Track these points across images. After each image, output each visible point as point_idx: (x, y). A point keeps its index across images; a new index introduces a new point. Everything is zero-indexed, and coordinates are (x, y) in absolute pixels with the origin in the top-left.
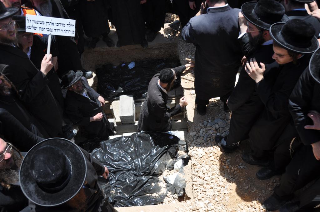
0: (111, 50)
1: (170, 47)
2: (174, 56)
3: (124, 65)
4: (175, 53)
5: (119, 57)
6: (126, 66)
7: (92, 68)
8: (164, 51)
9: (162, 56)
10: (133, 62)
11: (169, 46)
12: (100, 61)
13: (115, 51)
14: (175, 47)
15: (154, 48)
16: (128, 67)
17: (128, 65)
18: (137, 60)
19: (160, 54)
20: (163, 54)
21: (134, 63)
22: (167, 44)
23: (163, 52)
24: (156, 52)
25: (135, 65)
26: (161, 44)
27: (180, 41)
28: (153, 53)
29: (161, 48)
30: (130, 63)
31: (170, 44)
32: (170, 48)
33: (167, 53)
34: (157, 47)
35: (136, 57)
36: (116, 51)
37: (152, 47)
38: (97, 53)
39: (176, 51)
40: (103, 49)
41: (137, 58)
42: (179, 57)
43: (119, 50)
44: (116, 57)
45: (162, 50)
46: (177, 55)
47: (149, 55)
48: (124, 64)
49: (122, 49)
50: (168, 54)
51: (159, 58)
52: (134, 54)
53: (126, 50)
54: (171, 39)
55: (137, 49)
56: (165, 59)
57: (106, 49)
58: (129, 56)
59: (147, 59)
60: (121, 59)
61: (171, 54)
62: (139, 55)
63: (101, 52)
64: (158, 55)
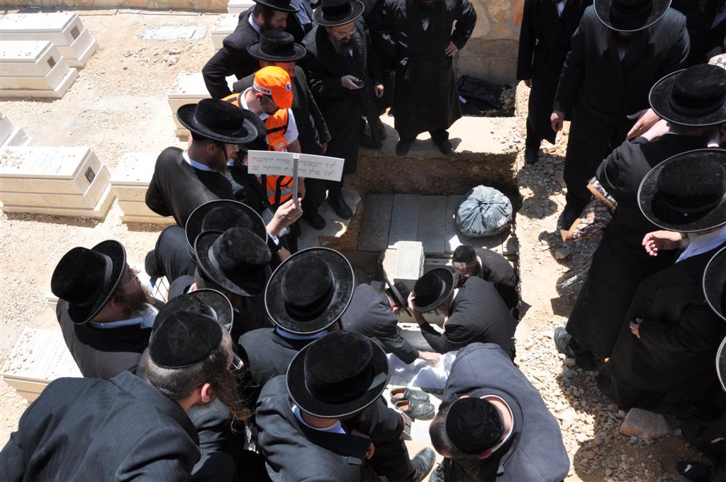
1: (502, 161)
2: (507, 180)
4: (509, 175)
5: (405, 170)
8: (489, 169)
9: (486, 177)
14: (511, 163)
19: (483, 172)
20: (487, 174)
22: (498, 155)
23: (487, 170)
24: (475, 169)
26: (486, 155)
28: (470, 169)
31: (502, 156)
33: (494, 172)
34: (477, 160)
35: (437, 174)
37: (467, 158)
38: (365, 159)
40: (379, 152)
41: (437, 176)
47: (461, 172)
50: (497, 175)
52: (433, 168)
53: (420, 159)
55: (439, 159)
57: (383, 153)
60: (409, 174)
61: (501, 176)
62: (443, 171)
63: (374, 158)
64: (477, 175)
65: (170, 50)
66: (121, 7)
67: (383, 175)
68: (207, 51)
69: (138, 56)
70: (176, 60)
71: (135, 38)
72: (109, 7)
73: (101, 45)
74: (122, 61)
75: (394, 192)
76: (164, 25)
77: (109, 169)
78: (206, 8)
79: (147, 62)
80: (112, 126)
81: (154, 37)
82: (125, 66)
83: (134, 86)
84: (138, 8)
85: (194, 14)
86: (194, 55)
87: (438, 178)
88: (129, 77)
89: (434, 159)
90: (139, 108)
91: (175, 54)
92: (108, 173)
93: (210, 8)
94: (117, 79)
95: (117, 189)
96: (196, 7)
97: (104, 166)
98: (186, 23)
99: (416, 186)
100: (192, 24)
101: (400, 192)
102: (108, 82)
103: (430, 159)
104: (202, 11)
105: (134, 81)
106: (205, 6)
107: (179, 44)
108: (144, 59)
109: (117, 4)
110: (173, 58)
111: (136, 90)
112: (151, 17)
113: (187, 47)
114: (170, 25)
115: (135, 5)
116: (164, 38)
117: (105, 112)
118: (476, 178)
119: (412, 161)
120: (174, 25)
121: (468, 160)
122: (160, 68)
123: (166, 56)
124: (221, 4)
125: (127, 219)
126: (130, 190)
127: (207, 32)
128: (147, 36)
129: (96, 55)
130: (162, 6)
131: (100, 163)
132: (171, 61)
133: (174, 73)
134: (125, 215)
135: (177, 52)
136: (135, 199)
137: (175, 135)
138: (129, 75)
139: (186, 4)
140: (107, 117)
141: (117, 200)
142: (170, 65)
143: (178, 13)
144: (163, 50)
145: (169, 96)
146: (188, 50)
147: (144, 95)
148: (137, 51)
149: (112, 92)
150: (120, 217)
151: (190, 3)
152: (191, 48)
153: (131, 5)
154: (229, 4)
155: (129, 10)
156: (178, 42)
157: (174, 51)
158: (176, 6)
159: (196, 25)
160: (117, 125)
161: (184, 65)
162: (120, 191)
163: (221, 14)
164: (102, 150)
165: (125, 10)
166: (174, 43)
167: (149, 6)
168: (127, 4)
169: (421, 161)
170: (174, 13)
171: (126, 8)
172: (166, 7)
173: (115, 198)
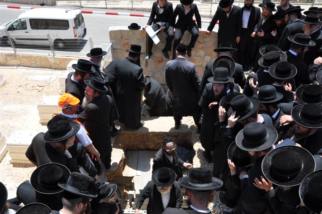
0: (138, 134)
1: (186, 136)
2: (188, 143)
4: (189, 141)
5: (144, 140)
13: (141, 135)
15: (172, 135)
19: (178, 140)
22: (184, 133)
26: (179, 133)
29: (178, 136)
31: (186, 133)
33: (183, 140)
34: (175, 135)
35: (158, 141)
39: (191, 140)
43: (144, 134)
45: (179, 138)
49: (147, 134)
52: (156, 139)
53: (150, 135)
55: (159, 135)
57: (134, 132)
60: (145, 142)
61: (186, 142)
63: (130, 135)
65: (40, 85)
66: (19, 65)
67: (134, 142)
68: (56, 86)
69: (25, 87)
70: (41, 89)
71: (24, 79)
72: (13, 66)
73: (8, 82)
74: (17, 89)
75: (139, 150)
76: (38, 74)
77: (6, 138)
78: (57, 68)
79: (29, 89)
80: (9, 117)
81: (33, 79)
82: (18, 91)
83: (21, 100)
84: (27, 66)
85: (52, 70)
86: (51, 87)
88: (20, 96)
89: (157, 135)
90: (23, 110)
91: (42, 87)
92: (5, 139)
93: (59, 68)
94: (14, 96)
95: (9, 147)
96: (53, 67)
97: (4, 136)
98: (48, 74)
99: (149, 147)
100: (50, 74)
101: (141, 149)
102: (9, 98)
103: (155, 135)
104: (56, 69)
105: (22, 98)
106: (57, 66)
107: (44, 82)
108: (28, 88)
109: (17, 64)
110: (41, 88)
111: (22, 102)
112: (32, 70)
113: (47, 84)
114: (40, 74)
115: (25, 65)
116: (37, 80)
117: (7, 111)
120: (42, 74)
122: (34, 93)
123: (38, 88)
124: (64, 66)
125: (13, 161)
126: (16, 148)
127: (57, 78)
128: (29, 79)
129: (5, 86)
130: (37, 66)
131: (1, 135)
132: (40, 90)
133: (40, 95)
134: (12, 160)
135: (43, 86)
136: (17, 152)
137: (39, 123)
138: (20, 95)
139: (48, 66)
140: (8, 114)
141: (8, 152)
142: (39, 92)
143: (44, 69)
144: (36, 85)
145: (38, 105)
146: (48, 85)
147: (26, 104)
148: (24, 85)
149: (11, 102)
150: (9, 160)
151: (50, 65)
152: (49, 84)
153: (24, 65)
154: (67, 66)
155: (22, 67)
156: (44, 81)
157: (41, 85)
158: (44, 66)
159: (52, 74)
160: (12, 117)
161: (45, 92)
162: (11, 148)
163: (64, 71)
164: (4, 128)
165: (21, 67)
166: (42, 82)
167: (32, 66)
168: (22, 64)
169: (151, 136)
170: (43, 69)
171: (21, 66)
172: (39, 66)
173: (8, 151)
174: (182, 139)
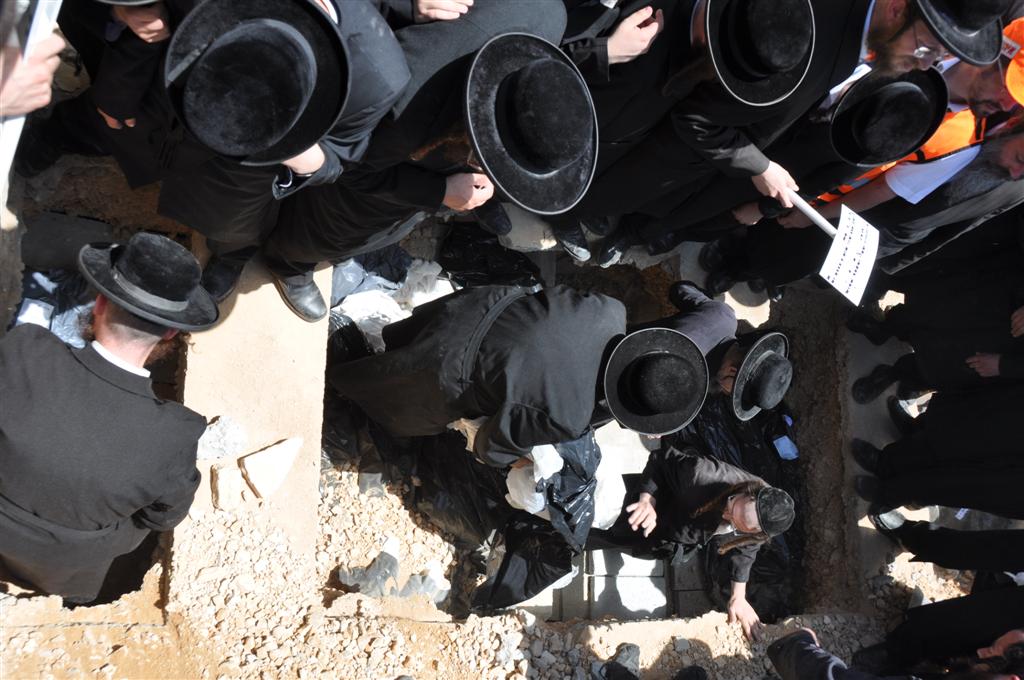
0: (839, 382)
1: (848, 585)
2: (813, 595)
3: (786, 423)
4: (823, 599)
5: (815, 408)
6: (783, 431)
7: (780, 319)
8: (831, 561)
9: (816, 554)
10: (799, 453)
11: (851, 583)
12: (803, 343)
13: (836, 396)
14: (846, 602)
15: (845, 527)
16: (781, 434)
17: (786, 437)
18: (804, 466)
19: (824, 549)
20: (820, 558)
21: (795, 457)
22: (857, 576)
23: (830, 557)
24: (829, 534)
25: (786, 460)
26: (856, 554)
27: (869, 620)
28: (827, 524)
29: (844, 552)
30: (795, 442)
32: (844, 586)
33: (826, 571)
34: (846, 538)
35: (814, 465)
36: (837, 398)
37: (848, 520)
38: (831, 334)
40: (845, 357)
41: (810, 466)
42: (811, 613)
43: (840, 408)
44: (815, 398)
45: (835, 557)
46: (818, 607)
47: (820, 510)
48: (789, 422)
49: (843, 420)
50: (821, 578)
51: (808, 543)
52: (824, 459)
53: (840, 433)
54: (874, 588)
55: (843, 468)
56: (803, 564)
57: (844, 365)
58: (818, 443)
59: (807, 501)
60: (809, 413)
61: (820, 585)
62: (820, 476)
63: (834, 349)
64: (817, 539)
87: (807, 468)
89: (842, 459)
103: (841, 452)
118: (812, 538)
119: (833, 419)
121: (845, 522)
169: (835, 434)
174: (832, 566)
